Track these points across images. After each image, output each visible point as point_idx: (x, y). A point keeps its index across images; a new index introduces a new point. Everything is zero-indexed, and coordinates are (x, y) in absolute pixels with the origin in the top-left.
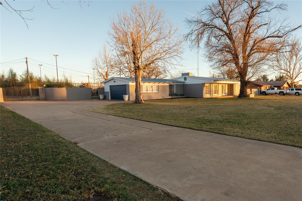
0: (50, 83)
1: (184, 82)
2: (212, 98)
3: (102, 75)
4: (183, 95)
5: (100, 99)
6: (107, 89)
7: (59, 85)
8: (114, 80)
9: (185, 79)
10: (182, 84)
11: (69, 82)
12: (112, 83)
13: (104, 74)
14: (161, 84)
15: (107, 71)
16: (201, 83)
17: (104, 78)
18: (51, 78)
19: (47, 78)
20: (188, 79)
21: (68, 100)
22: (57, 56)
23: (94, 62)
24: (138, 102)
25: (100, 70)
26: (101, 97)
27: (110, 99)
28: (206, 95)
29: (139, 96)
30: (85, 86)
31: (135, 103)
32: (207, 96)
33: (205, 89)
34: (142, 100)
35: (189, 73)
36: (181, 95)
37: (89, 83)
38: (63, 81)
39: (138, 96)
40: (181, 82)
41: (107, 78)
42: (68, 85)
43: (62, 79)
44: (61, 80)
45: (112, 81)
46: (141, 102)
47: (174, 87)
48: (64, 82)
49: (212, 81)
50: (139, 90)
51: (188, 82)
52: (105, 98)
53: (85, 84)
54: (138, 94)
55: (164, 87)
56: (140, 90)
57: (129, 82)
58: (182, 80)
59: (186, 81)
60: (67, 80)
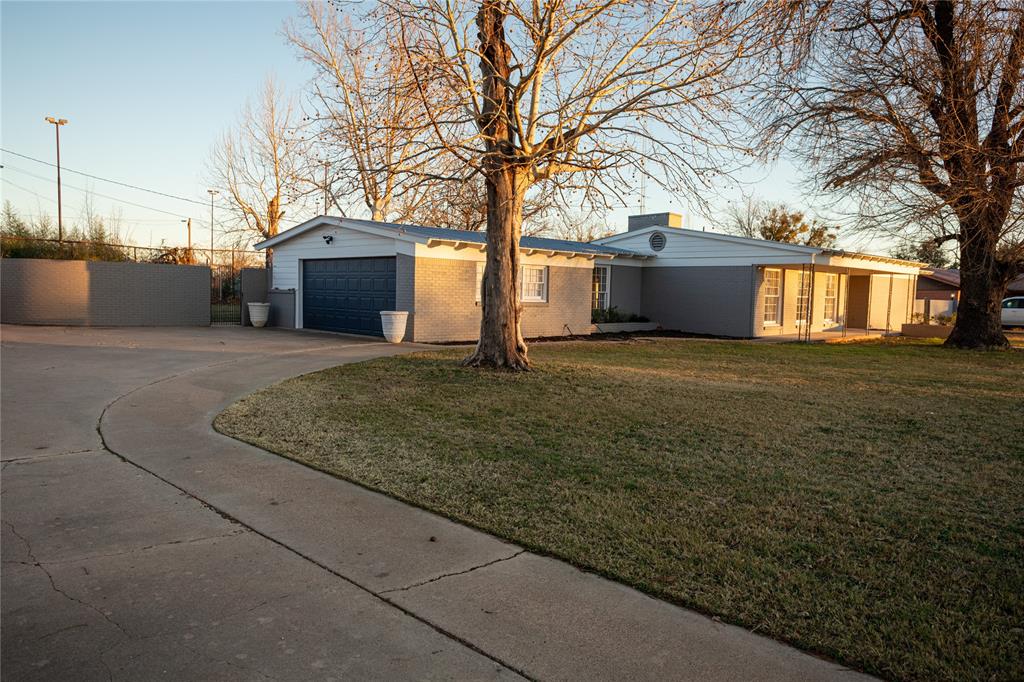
0: (26, 240)
1: (650, 258)
2: (804, 342)
3: (253, 213)
4: (643, 320)
5: (251, 325)
6: (288, 276)
7: (63, 250)
8: (329, 233)
9: (658, 241)
10: (639, 264)
11: (106, 240)
12: (315, 248)
13: (262, 209)
14: (560, 262)
15: (277, 197)
16: (748, 262)
17: (261, 229)
18: (32, 223)
19: (15, 221)
20: (671, 242)
21: (95, 326)
22: (62, 122)
23: (220, 158)
24: (500, 362)
25: (245, 193)
26: (257, 313)
27: (299, 324)
28: (766, 323)
29: (505, 325)
30: (174, 260)
31: (484, 363)
32: (768, 328)
33: (764, 294)
34: (520, 349)
35: (668, 214)
36: (633, 319)
37: (190, 249)
38: (84, 237)
39: (502, 321)
40: (637, 257)
41: (275, 230)
42: (101, 253)
43: (80, 227)
44: (76, 230)
45: (318, 239)
46: (518, 363)
47: (604, 278)
48: (88, 237)
49: (811, 254)
50: (506, 290)
51: (670, 256)
52: (275, 322)
53: (176, 250)
54: (502, 310)
55: (575, 275)
56: (514, 287)
57: (414, 243)
58: (641, 245)
59: (659, 254)
60: (101, 236)
